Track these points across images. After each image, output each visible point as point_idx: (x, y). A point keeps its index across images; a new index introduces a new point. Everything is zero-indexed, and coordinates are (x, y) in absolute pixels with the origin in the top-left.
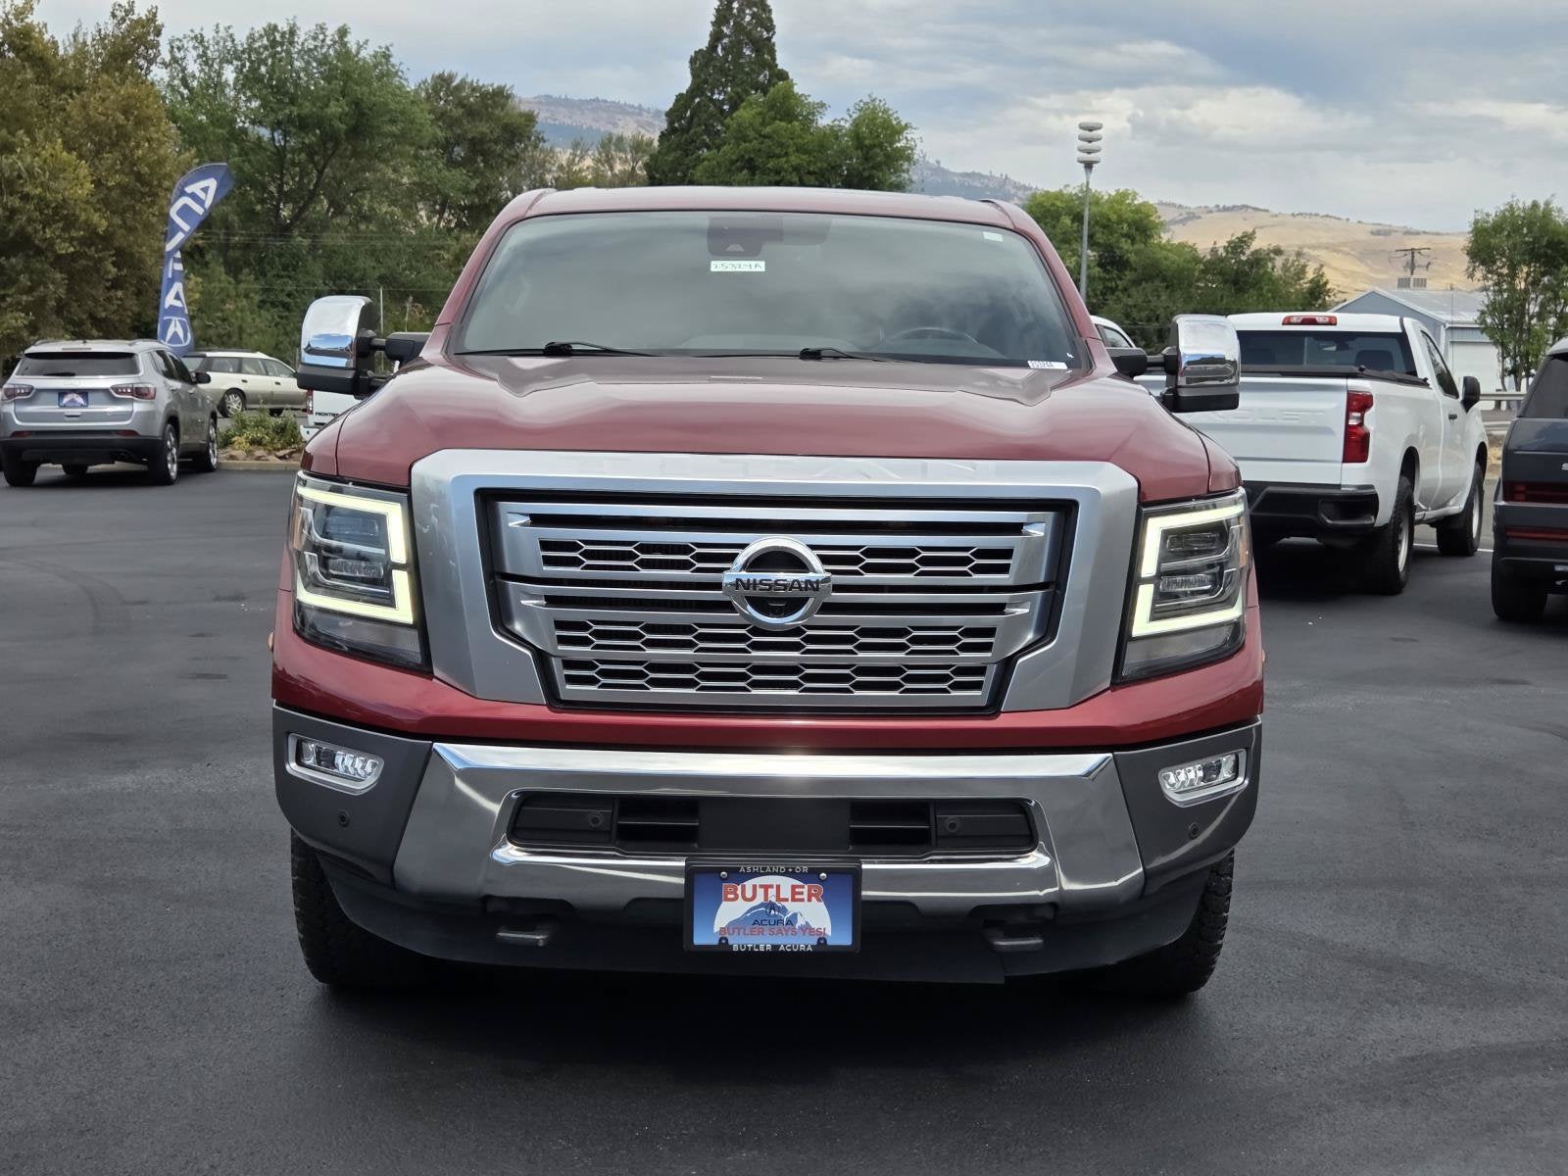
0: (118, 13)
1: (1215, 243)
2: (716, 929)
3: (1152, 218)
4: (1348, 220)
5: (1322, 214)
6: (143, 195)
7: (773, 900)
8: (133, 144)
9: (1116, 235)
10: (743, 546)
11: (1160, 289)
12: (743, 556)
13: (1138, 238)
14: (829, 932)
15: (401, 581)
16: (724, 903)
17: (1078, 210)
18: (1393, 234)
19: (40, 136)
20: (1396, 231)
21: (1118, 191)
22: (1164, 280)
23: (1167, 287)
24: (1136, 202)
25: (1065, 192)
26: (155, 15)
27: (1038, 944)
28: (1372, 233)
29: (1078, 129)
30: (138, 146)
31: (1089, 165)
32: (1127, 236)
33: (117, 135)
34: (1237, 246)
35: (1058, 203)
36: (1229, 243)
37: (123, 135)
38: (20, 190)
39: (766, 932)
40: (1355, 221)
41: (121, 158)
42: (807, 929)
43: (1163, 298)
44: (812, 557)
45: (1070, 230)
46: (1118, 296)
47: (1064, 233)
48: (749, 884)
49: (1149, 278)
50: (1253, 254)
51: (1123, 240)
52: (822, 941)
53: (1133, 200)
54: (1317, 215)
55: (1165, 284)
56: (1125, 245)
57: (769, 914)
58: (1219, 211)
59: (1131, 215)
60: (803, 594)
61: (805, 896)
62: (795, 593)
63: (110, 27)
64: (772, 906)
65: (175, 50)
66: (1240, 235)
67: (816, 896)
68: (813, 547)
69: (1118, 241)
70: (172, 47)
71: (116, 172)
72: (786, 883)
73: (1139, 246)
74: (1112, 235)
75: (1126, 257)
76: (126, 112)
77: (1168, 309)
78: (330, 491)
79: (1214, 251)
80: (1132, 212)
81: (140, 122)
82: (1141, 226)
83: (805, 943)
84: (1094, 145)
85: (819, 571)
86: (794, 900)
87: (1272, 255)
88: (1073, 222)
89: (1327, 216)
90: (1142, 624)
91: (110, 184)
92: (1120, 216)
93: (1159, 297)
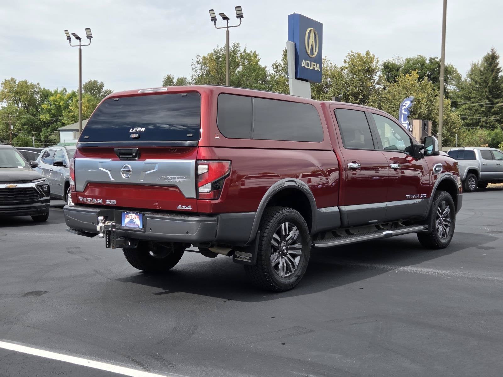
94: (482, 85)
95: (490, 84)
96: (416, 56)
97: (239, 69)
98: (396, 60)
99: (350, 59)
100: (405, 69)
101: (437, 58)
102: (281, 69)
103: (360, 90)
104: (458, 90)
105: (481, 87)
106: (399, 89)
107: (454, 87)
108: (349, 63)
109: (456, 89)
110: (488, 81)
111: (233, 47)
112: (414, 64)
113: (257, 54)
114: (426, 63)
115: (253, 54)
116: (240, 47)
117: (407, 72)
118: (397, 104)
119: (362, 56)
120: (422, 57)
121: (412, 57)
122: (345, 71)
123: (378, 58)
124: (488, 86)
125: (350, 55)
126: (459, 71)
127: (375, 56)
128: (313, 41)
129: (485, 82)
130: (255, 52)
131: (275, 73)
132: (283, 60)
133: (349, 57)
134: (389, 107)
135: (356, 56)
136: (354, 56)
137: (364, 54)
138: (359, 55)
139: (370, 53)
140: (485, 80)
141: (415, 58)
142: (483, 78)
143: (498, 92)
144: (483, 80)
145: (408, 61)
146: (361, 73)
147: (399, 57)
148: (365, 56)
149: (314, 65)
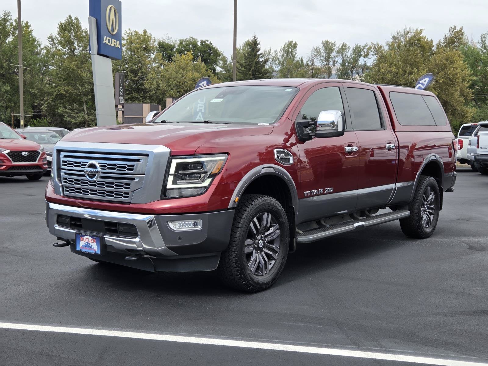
0: (451, 30)
2: (80, 247)
6: (450, 84)
8: (448, 69)
10: (87, 162)
12: (88, 164)
14: (97, 250)
16: (81, 241)
19: (420, 68)
26: (462, 29)
27: (135, 259)
30: (450, 70)
33: (444, 67)
37: (446, 67)
38: (413, 85)
41: (444, 73)
42: (93, 249)
44: (98, 165)
48: (85, 237)
52: (95, 252)
57: (87, 245)
60: (95, 174)
62: (93, 173)
63: (448, 35)
64: (88, 243)
65: (483, 38)
68: (99, 163)
70: (482, 37)
71: (443, 78)
72: (90, 238)
76: (447, 60)
81: (452, 62)
85: (99, 169)
90: (170, 185)
91: (440, 82)
94: (247, 68)
95: (253, 68)
96: (189, 38)
97: (10, 39)
98: (166, 40)
99: (127, 36)
100: (179, 50)
101: (208, 41)
102: (57, 42)
103: (139, 67)
104: (224, 71)
105: (246, 70)
106: (175, 69)
107: (220, 68)
108: (127, 40)
109: (222, 70)
110: (251, 65)
111: (4, 16)
112: (187, 45)
113: (29, 24)
114: (198, 45)
115: (25, 24)
116: (12, 16)
117: (180, 52)
118: (174, 83)
119: (140, 34)
120: (194, 39)
121: (185, 39)
122: (123, 48)
123: (155, 37)
124: (252, 69)
125: (128, 32)
126: (225, 54)
127: (151, 35)
128: (113, 19)
129: (249, 65)
130: (27, 22)
131: (51, 46)
132: (59, 33)
133: (127, 35)
134: (166, 85)
135: (134, 33)
136: (132, 34)
137: (141, 32)
138: (137, 33)
139: (147, 32)
140: (249, 64)
141: (187, 39)
142: (247, 62)
143: (260, 76)
144: (247, 64)
145: (181, 42)
146: (140, 50)
147: (169, 37)
148: (143, 34)
149: (115, 42)
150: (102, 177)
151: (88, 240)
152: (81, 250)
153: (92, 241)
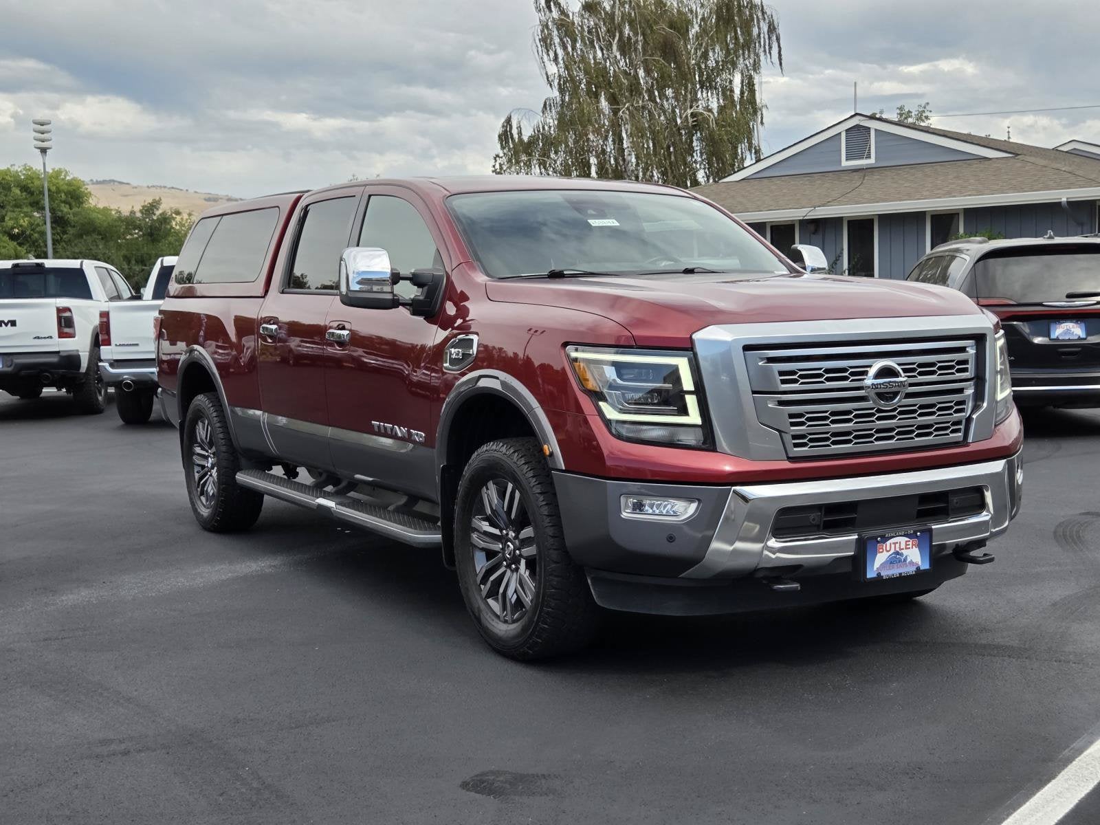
1: (133, 207)
2: (875, 569)
3: (82, 190)
4: (187, 190)
5: (169, 186)
7: (898, 550)
9: (57, 202)
10: (871, 366)
11: (97, 241)
12: (872, 371)
13: (74, 204)
14: (920, 563)
15: (691, 401)
16: (878, 554)
17: (24, 183)
18: (220, 200)
20: (221, 198)
21: (53, 169)
22: (99, 234)
23: (102, 239)
24: (68, 178)
25: (12, 169)
28: (205, 200)
29: (32, 124)
31: (44, 151)
32: (65, 202)
34: (149, 209)
35: (8, 178)
36: (143, 207)
39: (896, 567)
40: (192, 191)
42: (911, 563)
43: (101, 247)
44: (900, 370)
45: (20, 197)
46: (63, 246)
47: (15, 200)
48: (888, 543)
49: (88, 233)
50: (161, 215)
51: (63, 205)
52: (918, 568)
53: (65, 176)
54: (165, 187)
55: (100, 237)
56: (65, 209)
57: (897, 558)
58: (93, 184)
59: (66, 187)
60: (897, 389)
61: (910, 546)
62: (894, 389)
64: (897, 553)
66: (151, 201)
67: (915, 545)
68: (899, 364)
69: (59, 206)
72: (903, 540)
73: (75, 209)
74: (54, 202)
75: (66, 218)
77: (106, 255)
78: (615, 353)
79: (133, 212)
80: (67, 184)
82: (75, 195)
83: (911, 570)
84: (45, 136)
85: (903, 377)
86: (906, 548)
87: (174, 215)
88: (22, 192)
89: (173, 188)
92: (57, 188)
93: (97, 246)
150: (909, 395)
151: (897, 545)
152: (879, 575)
153: (909, 545)
